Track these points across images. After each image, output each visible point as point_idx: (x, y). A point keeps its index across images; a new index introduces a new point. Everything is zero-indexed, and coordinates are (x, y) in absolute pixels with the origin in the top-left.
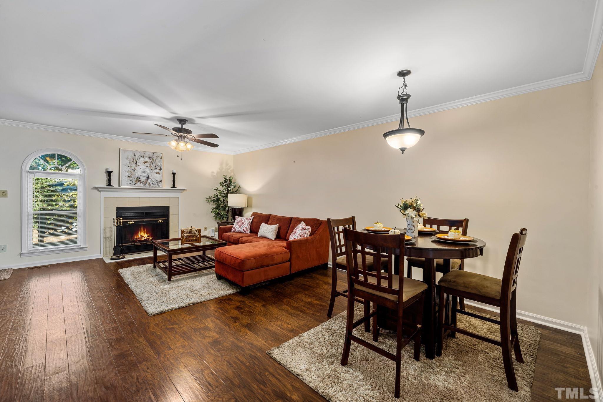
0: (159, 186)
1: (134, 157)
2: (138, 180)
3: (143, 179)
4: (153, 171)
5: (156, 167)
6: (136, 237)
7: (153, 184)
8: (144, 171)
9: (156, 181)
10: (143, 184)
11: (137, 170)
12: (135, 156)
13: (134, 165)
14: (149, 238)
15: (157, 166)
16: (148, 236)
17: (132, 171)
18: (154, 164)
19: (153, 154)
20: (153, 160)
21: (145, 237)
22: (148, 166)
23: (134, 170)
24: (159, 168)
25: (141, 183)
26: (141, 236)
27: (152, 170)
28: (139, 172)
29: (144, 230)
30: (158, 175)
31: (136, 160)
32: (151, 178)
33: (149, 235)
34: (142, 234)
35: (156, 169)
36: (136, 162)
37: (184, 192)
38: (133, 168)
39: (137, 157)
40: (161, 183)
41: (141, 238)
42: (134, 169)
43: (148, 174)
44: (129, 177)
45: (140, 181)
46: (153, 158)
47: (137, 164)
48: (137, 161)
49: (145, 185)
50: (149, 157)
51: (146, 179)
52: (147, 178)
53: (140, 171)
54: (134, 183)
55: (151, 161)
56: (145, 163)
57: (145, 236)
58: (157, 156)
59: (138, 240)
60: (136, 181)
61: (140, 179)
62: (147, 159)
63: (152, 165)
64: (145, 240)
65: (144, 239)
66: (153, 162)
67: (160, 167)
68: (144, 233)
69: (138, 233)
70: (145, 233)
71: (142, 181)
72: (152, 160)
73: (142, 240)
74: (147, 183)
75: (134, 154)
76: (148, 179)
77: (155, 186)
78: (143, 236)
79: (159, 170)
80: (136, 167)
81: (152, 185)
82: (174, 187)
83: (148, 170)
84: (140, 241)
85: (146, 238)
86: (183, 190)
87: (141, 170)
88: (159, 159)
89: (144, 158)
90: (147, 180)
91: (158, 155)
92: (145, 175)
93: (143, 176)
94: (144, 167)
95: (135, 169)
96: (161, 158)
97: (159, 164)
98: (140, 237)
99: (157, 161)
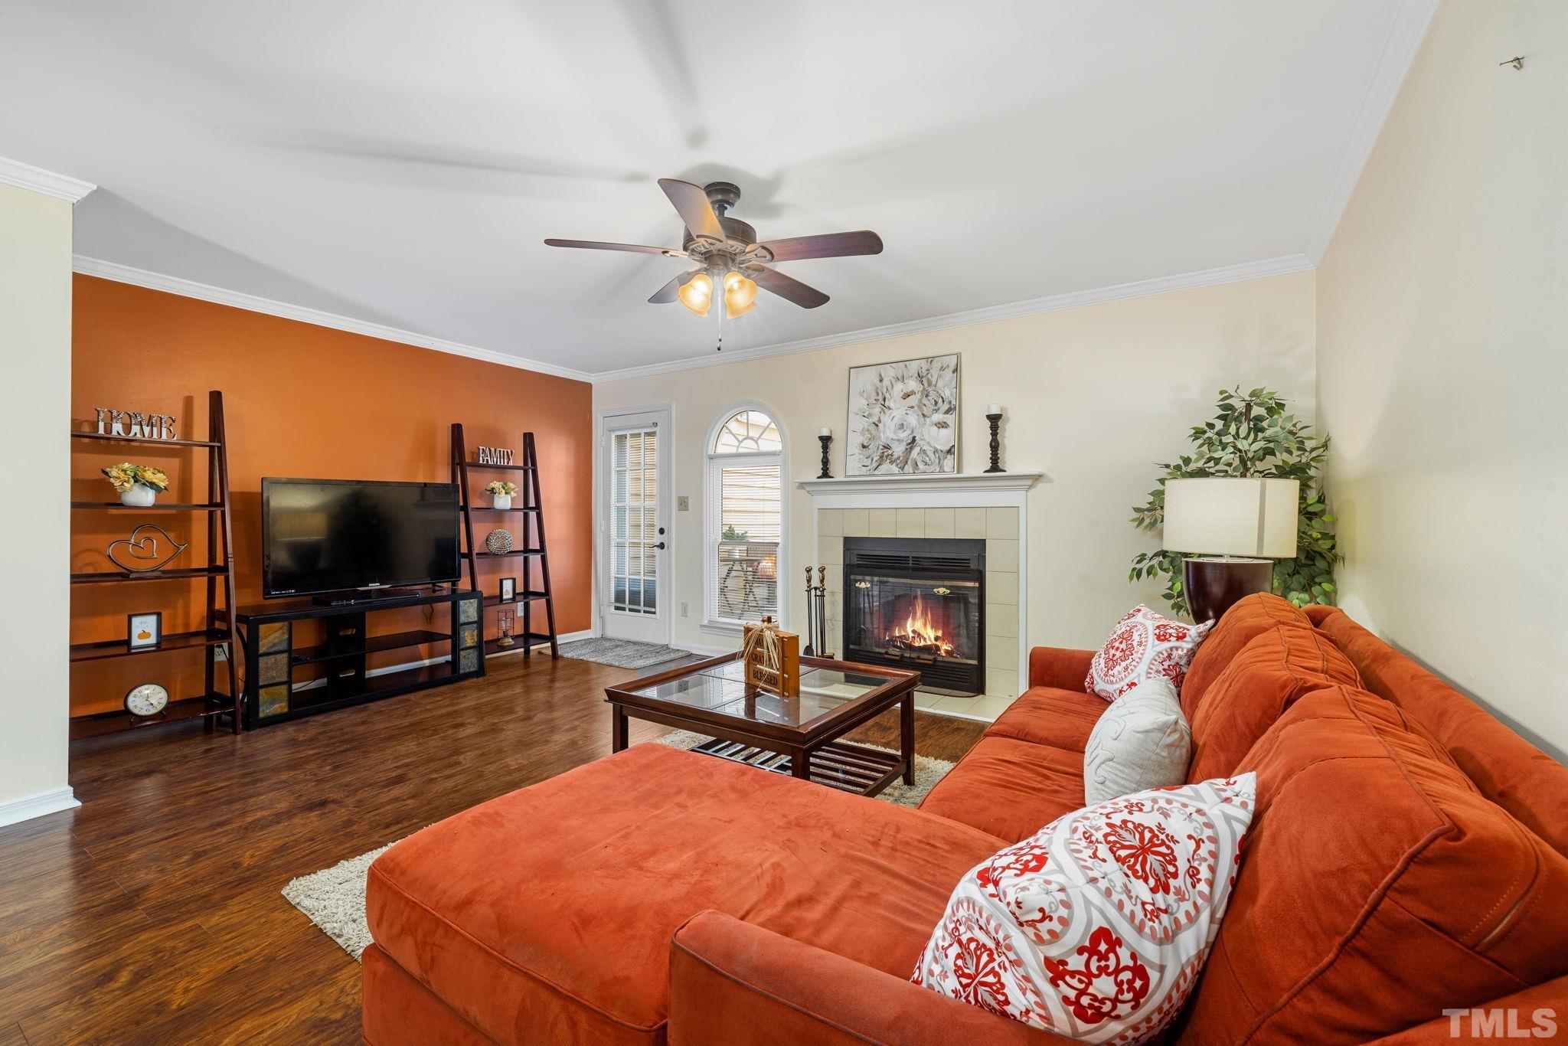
0: (942, 471)
1: (878, 384)
2: (886, 454)
3: (898, 450)
4: (928, 420)
5: (938, 405)
6: (899, 631)
7: (926, 464)
8: (903, 424)
9: (935, 451)
10: (897, 465)
11: (885, 425)
12: (881, 381)
13: (877, 410)
14: (938, 643)
15: (940, 400)
16: (937, 639)
17: (873, 428)
18: (933, 396)
19: (931, 361)
20: (930, 384)
21: (925, 639)
22: (912, 407)
23: (877, 425)
24: (946, 407)
25: (892, 462)
26: (914, 631)
27: (924, 416)
28: (889, 432)
29: (924, 613)
30: (943, 431)
31: (884, 392)
32: (922, 443)
33: (940, 634)
34: (918, 625)
35: (937, 410)
36: (884, 400)
37: (1041, 486)
38: (875, 420)
39: (886, 382)
40: (949, 456)
41: (913, 637)
42: (877, 423)
43: (913, 431)
44: (864, 447)
45: (892, 455)
46: (929, 376)
47: (887, 404)
48: (887, 395)
49: (902, 468)
50: (918, 374)
51: (907, 449)
52: (909, 444)
53: (892, 427)
54: (875, 465)
55: (924, 389)
56: (906, 396)
57: (926, 636)
58: (942, 367)
59: (904, 643)
60: (882, 457)
61: (890, 452)
62: (913, 385)
63: (925, 401)
64: (927, 649)
65: (922, 643)
66: (930, 389)
67: (950, 402)
68: (925, 625)
69: (906, 619)
70: (929, 627)
71: (895, 456)
72: (926, 385)
73: (917, 644)
74: (909, 461)
75: (880, 375)
76: (911, 448)
77: (932, 468)
78: (919, 635)
79: (947, 412)
80: (882, 413)
81: (921, 466)
82: (995, 467)
83: (913, 420)
84: (910, 647)
85: (929, 643)
86: (1037, 478)
87: (896, 420)
88: (948, 375)
89: (906, 381)
90: (910, 452)
91: (946, 361)
92: (905, 435)
93: (898, 440)
94: (902, 411)
95: (880, 421)
96: (955, 371)
97: (947, 393)
98: (911, 635)
99: (940, 384)
